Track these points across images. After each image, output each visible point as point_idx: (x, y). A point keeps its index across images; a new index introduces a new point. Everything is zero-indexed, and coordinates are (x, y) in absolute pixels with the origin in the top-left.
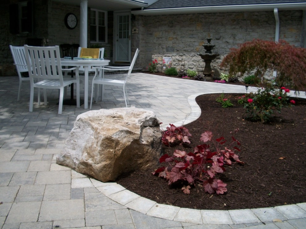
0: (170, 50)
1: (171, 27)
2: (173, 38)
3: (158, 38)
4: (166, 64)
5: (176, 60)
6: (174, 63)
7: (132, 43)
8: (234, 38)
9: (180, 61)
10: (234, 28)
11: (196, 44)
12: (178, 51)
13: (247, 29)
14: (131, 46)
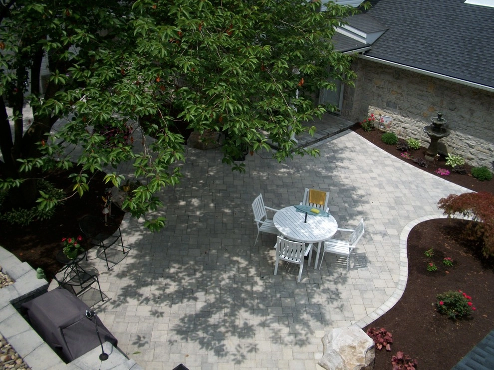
0: (390, 106)
1: (397, 79)
2: (398, 93)
3: (379, 87)
4: (385, 123)
5: (397, 120)
6: (395, 123)
7: (345, 89)
8: (472, 114)
9: (402, 122)
10: (474, 102)
11: (424, 107)
12: (401, 109)
13: (489, 108)
14: (344, 93)
